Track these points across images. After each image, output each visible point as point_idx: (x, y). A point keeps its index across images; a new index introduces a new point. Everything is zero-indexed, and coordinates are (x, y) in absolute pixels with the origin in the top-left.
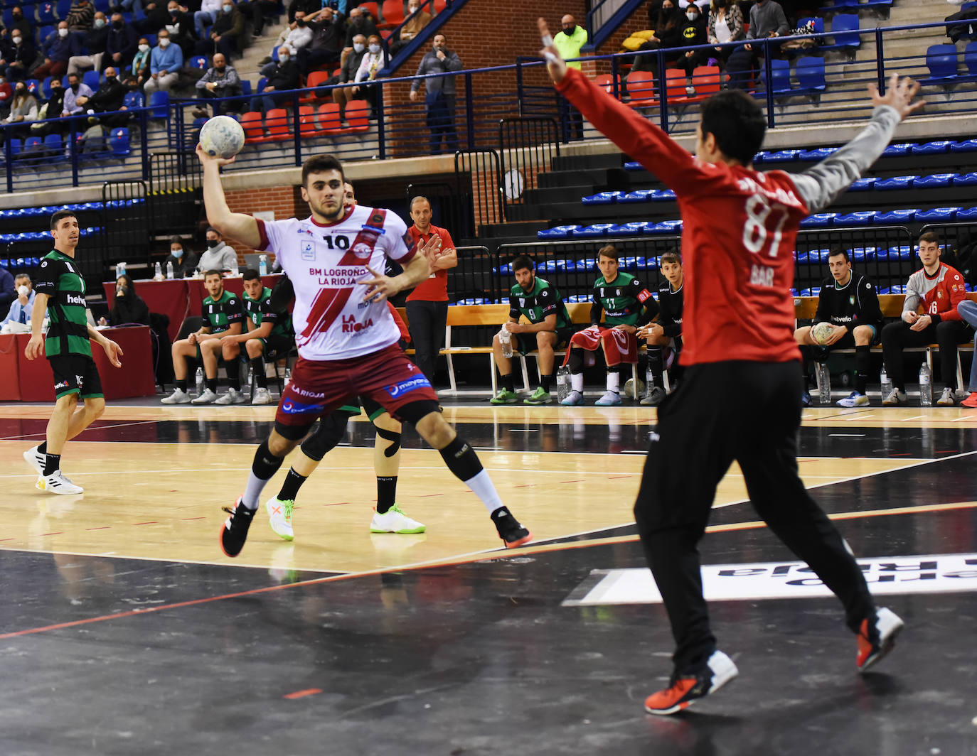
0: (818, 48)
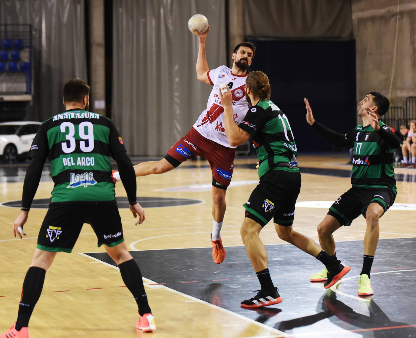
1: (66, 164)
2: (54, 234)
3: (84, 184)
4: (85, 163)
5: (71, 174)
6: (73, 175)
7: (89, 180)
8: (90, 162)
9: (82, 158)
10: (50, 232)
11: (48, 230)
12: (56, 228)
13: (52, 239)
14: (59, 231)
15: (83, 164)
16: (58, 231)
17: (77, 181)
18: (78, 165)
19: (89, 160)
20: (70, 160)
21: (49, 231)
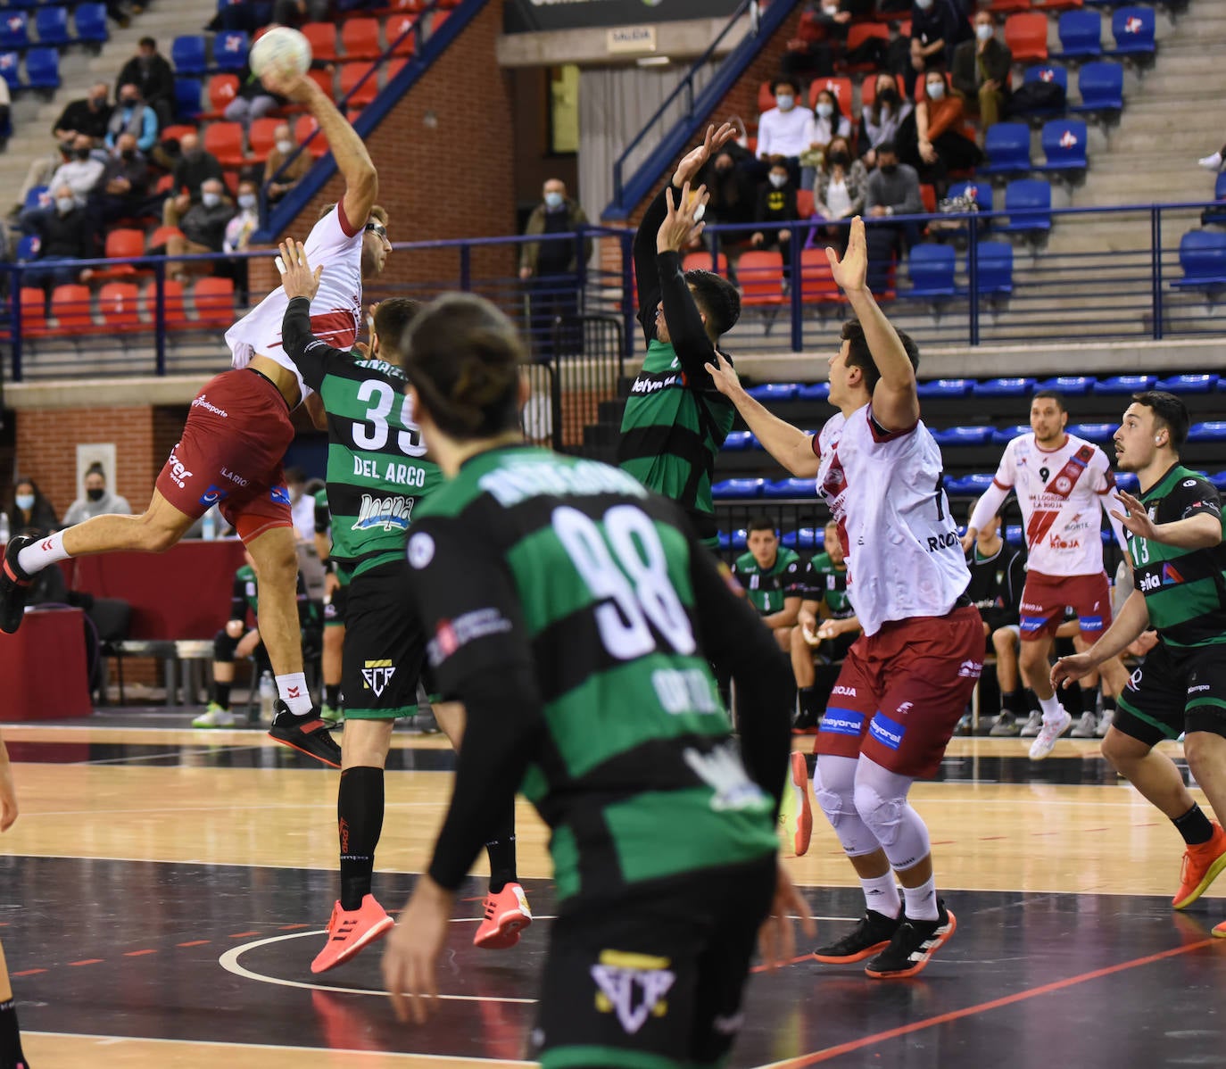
0: (980, 227)
1: (360, 473)
2: (380, 677)
3: (385, 523)
4: (405, 479)
5: (363, 496)
6: (367, 499)
7: (400, 516)
8: (415, 477)
9: (400, 467)
10: (369, 675)
11: (364, 671)
12: (379, 663)
13: (378, 689)
14: (390, 669)
15: (400, 478)
16: (387, 670)
17: (373, 515)
18: (387, 479)
19: (414, 474)
20: (370, 466)
21: (367, 673)
